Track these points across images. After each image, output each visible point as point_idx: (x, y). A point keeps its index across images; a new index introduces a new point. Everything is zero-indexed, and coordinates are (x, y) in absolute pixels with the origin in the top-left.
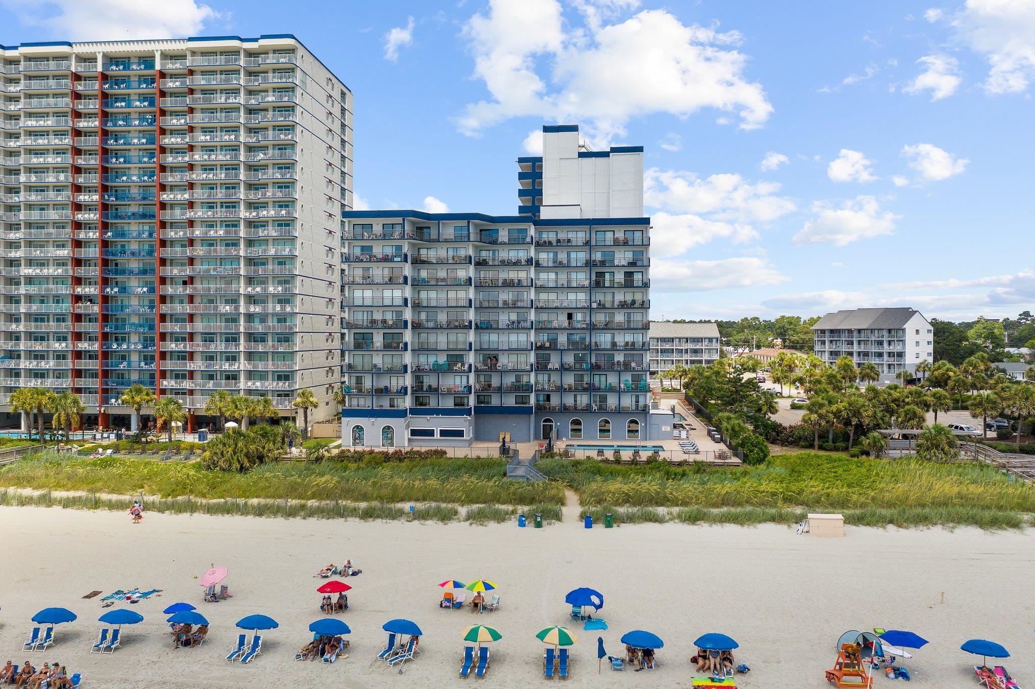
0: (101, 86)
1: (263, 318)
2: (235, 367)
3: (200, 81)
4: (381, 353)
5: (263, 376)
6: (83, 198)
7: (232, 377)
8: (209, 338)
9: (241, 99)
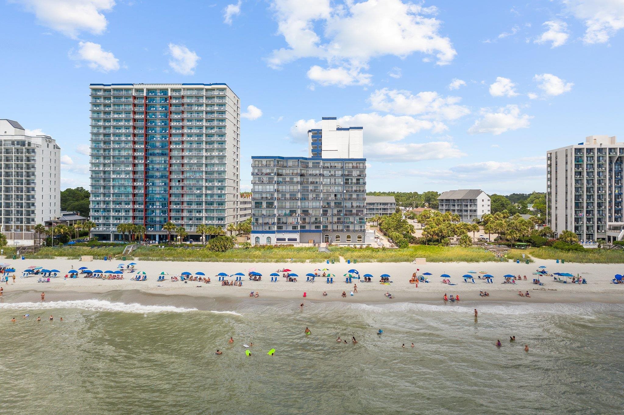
0: (145, 102)
1: (212, 195)
2: (201, 215)
3: (186, 100)
4: (265, 210)
5: (212, 218)
6: (137, 146)
7: (200, 219)
8: (190, 203)
9: (204, 108)
